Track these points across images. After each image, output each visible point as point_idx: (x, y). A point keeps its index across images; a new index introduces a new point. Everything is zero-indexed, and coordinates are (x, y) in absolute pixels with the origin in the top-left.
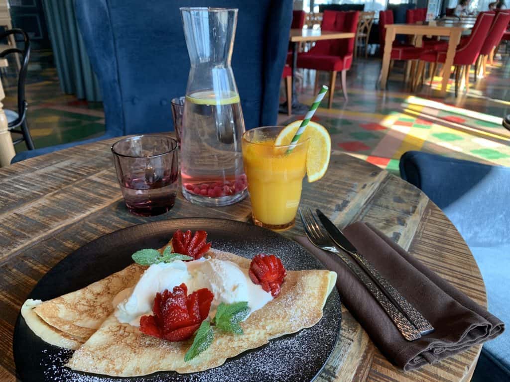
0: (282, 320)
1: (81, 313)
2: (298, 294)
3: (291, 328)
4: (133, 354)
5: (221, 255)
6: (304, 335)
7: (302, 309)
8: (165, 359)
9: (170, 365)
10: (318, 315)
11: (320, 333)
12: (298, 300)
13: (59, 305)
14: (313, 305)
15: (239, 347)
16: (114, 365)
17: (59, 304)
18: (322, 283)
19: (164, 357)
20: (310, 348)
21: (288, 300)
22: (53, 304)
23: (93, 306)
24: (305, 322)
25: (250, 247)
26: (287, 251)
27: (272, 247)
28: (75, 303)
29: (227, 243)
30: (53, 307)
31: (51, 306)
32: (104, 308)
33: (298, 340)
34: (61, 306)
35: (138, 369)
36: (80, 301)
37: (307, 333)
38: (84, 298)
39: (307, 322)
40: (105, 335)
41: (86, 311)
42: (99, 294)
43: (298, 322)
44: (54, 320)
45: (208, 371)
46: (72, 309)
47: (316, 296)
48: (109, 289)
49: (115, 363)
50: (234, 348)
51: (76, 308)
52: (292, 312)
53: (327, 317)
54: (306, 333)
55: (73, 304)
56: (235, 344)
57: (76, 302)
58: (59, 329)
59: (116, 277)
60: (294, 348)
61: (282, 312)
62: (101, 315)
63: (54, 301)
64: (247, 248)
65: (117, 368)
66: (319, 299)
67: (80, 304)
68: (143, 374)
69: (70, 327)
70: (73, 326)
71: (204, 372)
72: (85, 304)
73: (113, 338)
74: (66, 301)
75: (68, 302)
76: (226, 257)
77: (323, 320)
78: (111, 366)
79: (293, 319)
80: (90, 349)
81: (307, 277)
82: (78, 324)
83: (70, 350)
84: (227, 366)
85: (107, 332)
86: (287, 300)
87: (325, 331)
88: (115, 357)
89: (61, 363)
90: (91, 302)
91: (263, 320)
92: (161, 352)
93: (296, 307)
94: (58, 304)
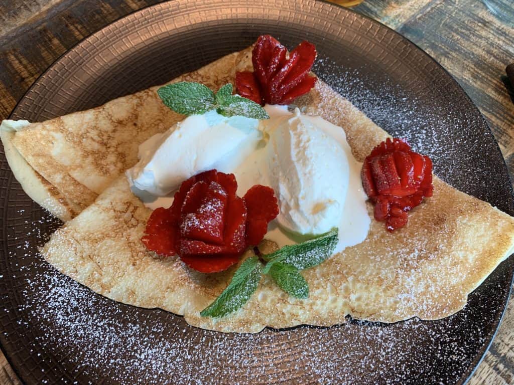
0: (384, 291)
1: (86, 154)
2: (436, 250)
3: (395, 310)
4: (131, 267)
5: (331, 101)
6: (411, 329)
7: (430, 281)
8: (173, 293)
9: (179, 305)
10: (456, 303)
11: (442, 343)
12: (431, 261)
13: (54, 134)
14: (454, 281)
15: (293, 315)
16: (101, 275)
17: (56, 131)
18: (493, 245)
19: (173, 290)
20: (410, 367)
21: (412, 255)
22: (44, 132)
23: (106, 144)
24: (425, 307)
25: (391, 92)
26: (456, 126)
27: (430, 106)
28: (80, 133)
29: (353, 70)
30: (43, 137)
31: (39, 136)
32: (119, 154)
33: (397, 336)
34: (58, 136)
35: (133, 293)
36: (88, 132)
37: (418, 329)
38: (95, 128)
39: (428, 310)
40: (103, 214)
41: (93, 153)
42: (120, 122)
43: (411, 304)
44: (41, 161)
45: (232, 334)
46: (74, 142)
47: (467, 265)
48: (137, 117)
49: (103, 273)
50: (283, 314)
51: (80, 142)
52: (410, 281)
53: (470, 316)
54: (416, 326)
55: (78, 134)
56: (287, 309)
57: (83, 131)
58: (47, 179)
59: (151, 96)
60: (384, 350)
61: (390, 275)
62: (112, 168)
63: (48, 126)
64: (384, 94)
65: (105, 280)
66: (472, 273)
67: (87, 138)
68: (137, 304)
69: (63, 178)
70: (68, 178)
71: (226, 334)
72: (96, 137)
73: (113, 222)
74: (66, 127)
75: (70, 129)
76: (337, 109)
77: (458, 318)
78: (97, 275)
79: (405, 295)
80: (75, 235)
81: (469, 221)
82: (77, 175)
83: (57, 219)
84: (264, 337)
85: (106, 210)
86: (408, 253)
87: (453, 344)
88: (105, 263)
89: (38, 239)
90: (105, 137)
91: (350, 279)
92: (171, 279)
93: (421, 274)
94: (54, 131)
